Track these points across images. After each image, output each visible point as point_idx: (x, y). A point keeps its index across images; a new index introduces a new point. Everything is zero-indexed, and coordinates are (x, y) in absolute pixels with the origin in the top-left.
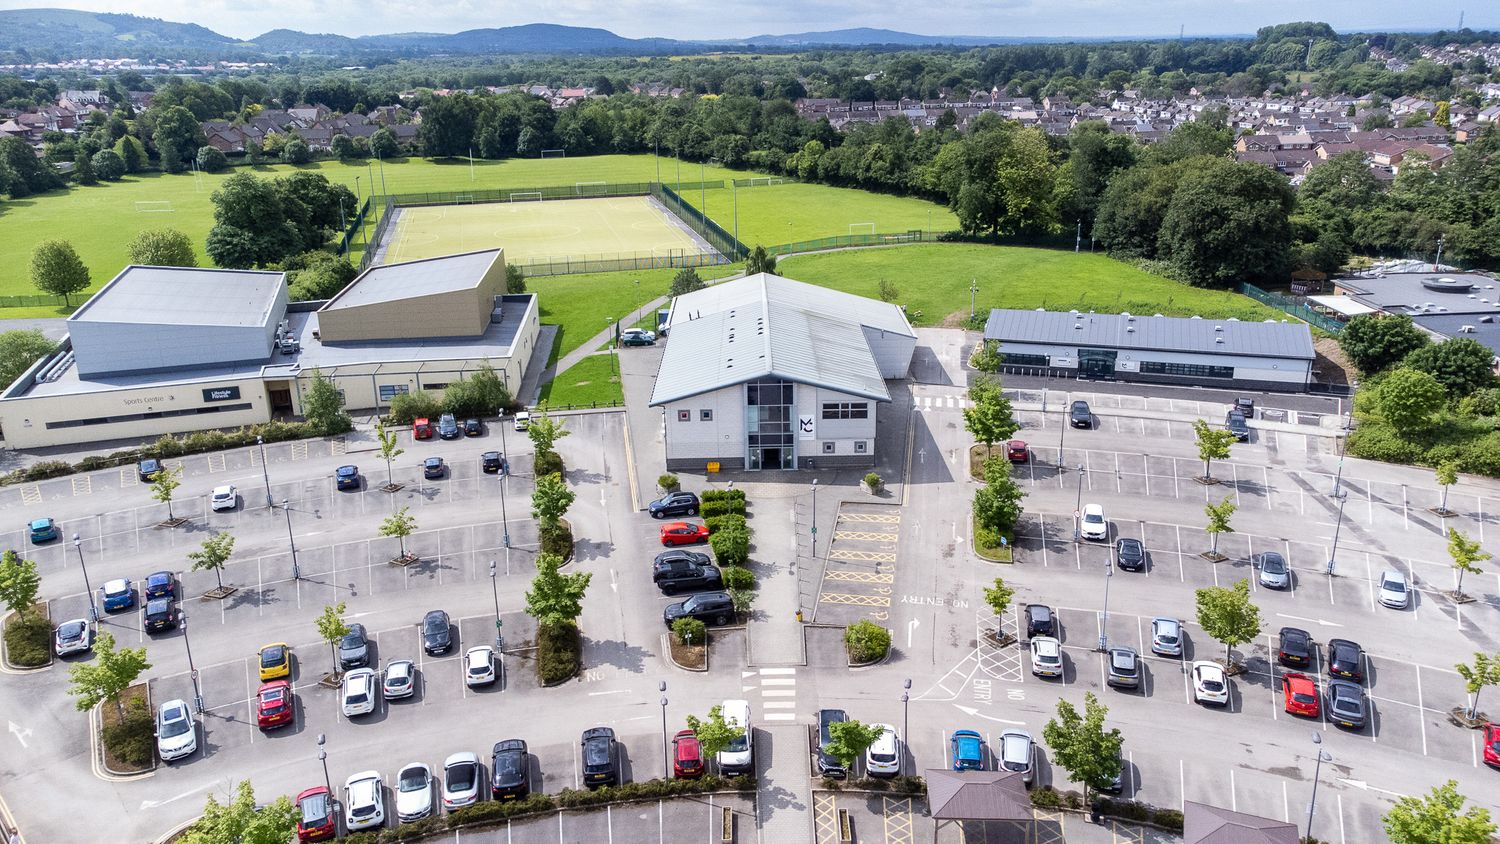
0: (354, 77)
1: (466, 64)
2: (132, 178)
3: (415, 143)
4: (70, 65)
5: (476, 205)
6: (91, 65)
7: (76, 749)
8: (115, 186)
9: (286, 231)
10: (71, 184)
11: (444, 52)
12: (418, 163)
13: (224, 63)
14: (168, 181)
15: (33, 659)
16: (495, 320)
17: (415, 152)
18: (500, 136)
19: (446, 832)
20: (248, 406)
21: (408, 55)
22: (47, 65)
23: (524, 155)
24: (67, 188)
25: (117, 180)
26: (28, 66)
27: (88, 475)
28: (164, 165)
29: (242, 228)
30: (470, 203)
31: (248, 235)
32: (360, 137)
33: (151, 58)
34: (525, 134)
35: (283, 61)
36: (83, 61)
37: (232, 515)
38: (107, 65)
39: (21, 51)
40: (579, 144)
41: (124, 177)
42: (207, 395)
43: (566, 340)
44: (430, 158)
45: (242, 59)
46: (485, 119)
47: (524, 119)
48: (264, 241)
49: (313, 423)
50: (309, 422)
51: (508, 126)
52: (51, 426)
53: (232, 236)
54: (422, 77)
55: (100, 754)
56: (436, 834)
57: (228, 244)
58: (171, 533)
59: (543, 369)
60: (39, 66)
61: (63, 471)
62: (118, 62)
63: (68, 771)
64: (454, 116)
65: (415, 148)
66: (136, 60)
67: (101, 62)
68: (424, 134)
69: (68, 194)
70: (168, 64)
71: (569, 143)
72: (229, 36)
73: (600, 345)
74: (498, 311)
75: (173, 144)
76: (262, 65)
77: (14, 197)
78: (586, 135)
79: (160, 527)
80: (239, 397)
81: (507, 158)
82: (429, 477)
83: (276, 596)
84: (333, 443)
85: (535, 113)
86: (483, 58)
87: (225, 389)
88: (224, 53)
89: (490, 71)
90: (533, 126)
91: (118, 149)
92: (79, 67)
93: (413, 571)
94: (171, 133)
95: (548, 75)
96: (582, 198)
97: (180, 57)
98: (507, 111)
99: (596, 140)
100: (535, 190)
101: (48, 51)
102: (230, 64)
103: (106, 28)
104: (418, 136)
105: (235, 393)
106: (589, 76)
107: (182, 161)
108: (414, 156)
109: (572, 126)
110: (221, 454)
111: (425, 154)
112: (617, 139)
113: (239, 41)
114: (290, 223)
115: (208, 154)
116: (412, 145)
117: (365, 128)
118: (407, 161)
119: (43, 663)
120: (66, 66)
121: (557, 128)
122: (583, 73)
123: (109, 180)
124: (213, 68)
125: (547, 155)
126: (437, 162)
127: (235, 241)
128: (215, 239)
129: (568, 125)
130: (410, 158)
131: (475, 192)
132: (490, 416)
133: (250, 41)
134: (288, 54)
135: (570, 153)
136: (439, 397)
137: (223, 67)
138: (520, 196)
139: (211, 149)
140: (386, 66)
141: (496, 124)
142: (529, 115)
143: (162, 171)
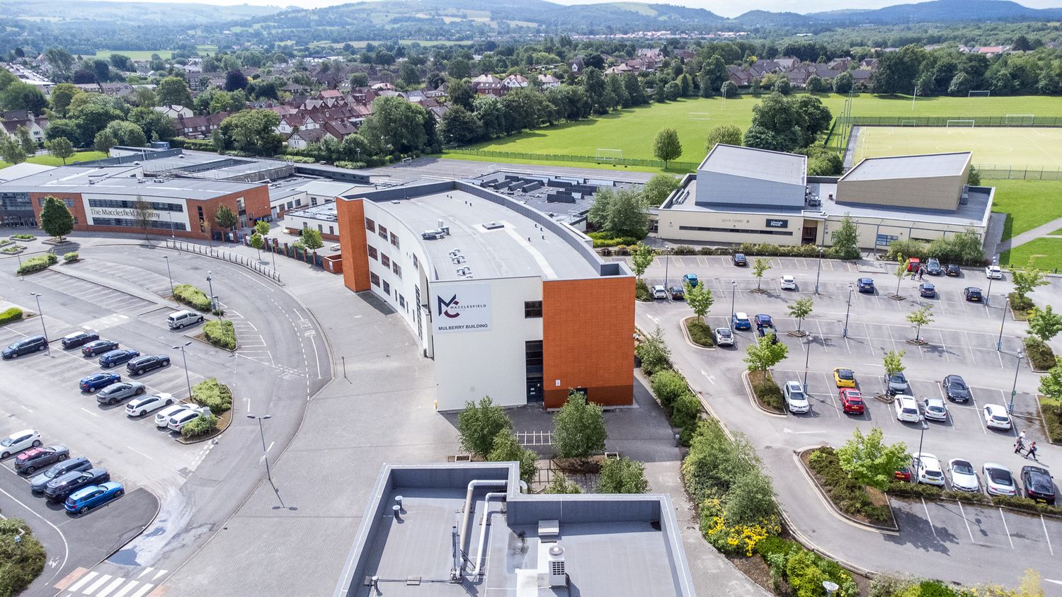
0: (805, 40)
1: (890, 31)
2: (683, 100)
3: (865, 83)
4: (634, 35)
5: (918, 128)
6: (645, 35)
7: (740, 391)
8: (674, 104)
9: (794, 133)
10: (652, 101)
11: (869, 23)
12: (866, 97)
13: (719, 33)
14: (702, 103)
15: (706, 342)
16: (962, 202)
17: (865, 89)
18: (935, 79)
19: (991, 506)
20: (791, 234)
21: (843, 25)
22: (622, 36)
23: (953, 94)
24: (650, 104)
25: (675, 100)
26: (612, 36)
27: (705, 257)
28: (701, 92)
29: (768, 129)
30: (913, 126)
31: (771, 133)
32: (826, 78)
33: (677, 30)
34: (958, 78)
35: (757, 31)
36: (641, 33)
37: (793, 293)
38: (653, 35)
39: (609, 27)
40: (1005, 86)
41: (679, 99)
42: (769, 223)
43: (1016, 225)
44: (876, 95)
45: (730, 30)
46: (926, 67)
47: (960, 66)
48: (780, 138)
49: (836, 250)
50: (833, 249)
51: (945, 71)
52: (682, 228)
53: (761, 133)
54: (859, 39)
55: (754, 398)
56: (984, 505)
57: (758, 138)
58: (758, 296)
59: (999, 242)
60: (617, 36)
61: (692, 253)
62: (659, 34)
63: (738, 401)
64: (904, 63)
65: (866, 87)
66: (669, 32)
67: (650, 34)
68: (876, 76)
69: (650, 107)
70: (687, 34)
71: (996, 86)
72: (722, 16)
73: (1050, 231)
74: (966, 196)
75: (709, 79)
76: (742, 33)
77: (623, 108)
78: (1013, 80)
79: (752, 292)
80: (786, 227)
81: (938, 96)
82: (924, 296)
83: (833, 343)
84: (848, 265)
85: (971, 61)
86: (902, 26)
87: (779, 221)
88: (719, 25)
89: (910, 35)
90: (967, 73)
91: (679, 81)
92: (638, 36)
93: (926, 350)
94: (710, 72)
95: (963, 36)
96: (1011, 126)
97: (694, 29)
98: (946, 60)
99: (1022, 84)
100: (969, 118)
101: (623, 27)
102: (723, 34)
103: (653, 13)
104: (871, 78)
105: (785, 224)
106: (1002, 37)
107: (712, 90)
108: (863, 92)
109: (1003, 71)
110: (778, 258)
111: (873, 91)
112: (1042, 84)
113: (728, 19)
114: (797, 128)
115: (728, 86)
116: (863, 84)
117: (830, 72)
118: (859, 96)
119: (710, 346)
120: (631, 36)
121: (988, 74)
122: (995, 35)
123: (670, 100)
124: (713, 36)
125: (972, 95)
126: (881, 97)
127: (763, 136)
128: (751, 135)
129: (998, 71)
130: (861, 94)
131: (919, 118)
132: (965, 265)
133: (735, 19)
134: (758, 26)
135: (994, 94)
136: (926, 248)
137: (719, 35)
138: (956, 123)
139: (730, 83)
140: (827, 33)
141: (935, 70)
142: (965, 63)
143: (699, 96)
